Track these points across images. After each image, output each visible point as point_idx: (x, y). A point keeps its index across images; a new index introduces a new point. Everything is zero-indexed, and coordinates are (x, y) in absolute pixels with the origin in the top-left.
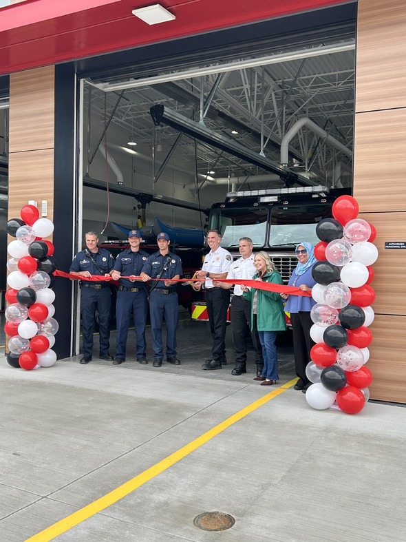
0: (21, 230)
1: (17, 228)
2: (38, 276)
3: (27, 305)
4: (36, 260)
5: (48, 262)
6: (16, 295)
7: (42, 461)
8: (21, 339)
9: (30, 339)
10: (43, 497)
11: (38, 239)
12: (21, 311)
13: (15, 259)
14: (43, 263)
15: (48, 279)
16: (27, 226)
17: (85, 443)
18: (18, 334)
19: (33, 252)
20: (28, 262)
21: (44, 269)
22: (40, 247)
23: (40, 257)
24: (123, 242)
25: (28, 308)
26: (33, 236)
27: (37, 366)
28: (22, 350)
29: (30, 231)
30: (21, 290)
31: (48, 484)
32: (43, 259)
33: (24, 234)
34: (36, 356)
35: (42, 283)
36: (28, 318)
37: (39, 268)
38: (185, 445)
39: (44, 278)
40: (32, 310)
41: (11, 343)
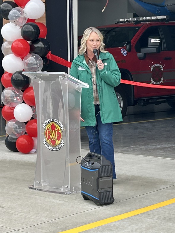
0: (13, 12)
1: (9, 11)
2: (31, 59)
3: (21, 88)
4: (29, 42)
5: (40, 44)
6: (10, 78)
7: (20, 211)
8: (18, 122)
9: (26, 123)
10: (15, 230)
11: (29, 20)
12: (16, 94)
13: (9, 43)
14: (36, 46)
15: (41, 62)
16: (19, 8)
17: (59, 202)
18: (14, 118)
19: (26, 35)
20: (21, 45)
21: (37, 51)
22: (31, 29)
23: (32, 39)
24: (141, 19)
25: (23, 91)
26: (25, 18)
27: (34, 150)
28: (19, 134)
29: (22, 12)
30: (15, 73)
31: (21, 224)
32: (35, 41)
33: (16, 17)
34: (32, 139)
35: (36, 66)
36: (24, 102)
37: (32, 50)
38: (147, 206)
39: (36, 61)
40: (27, 94)
41: (8, 127)
